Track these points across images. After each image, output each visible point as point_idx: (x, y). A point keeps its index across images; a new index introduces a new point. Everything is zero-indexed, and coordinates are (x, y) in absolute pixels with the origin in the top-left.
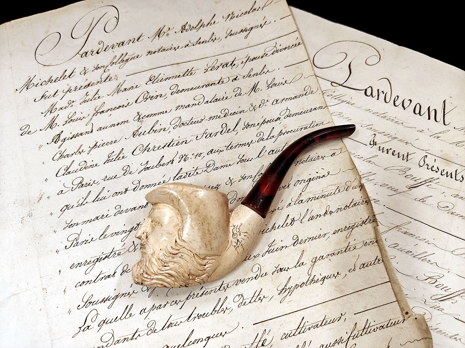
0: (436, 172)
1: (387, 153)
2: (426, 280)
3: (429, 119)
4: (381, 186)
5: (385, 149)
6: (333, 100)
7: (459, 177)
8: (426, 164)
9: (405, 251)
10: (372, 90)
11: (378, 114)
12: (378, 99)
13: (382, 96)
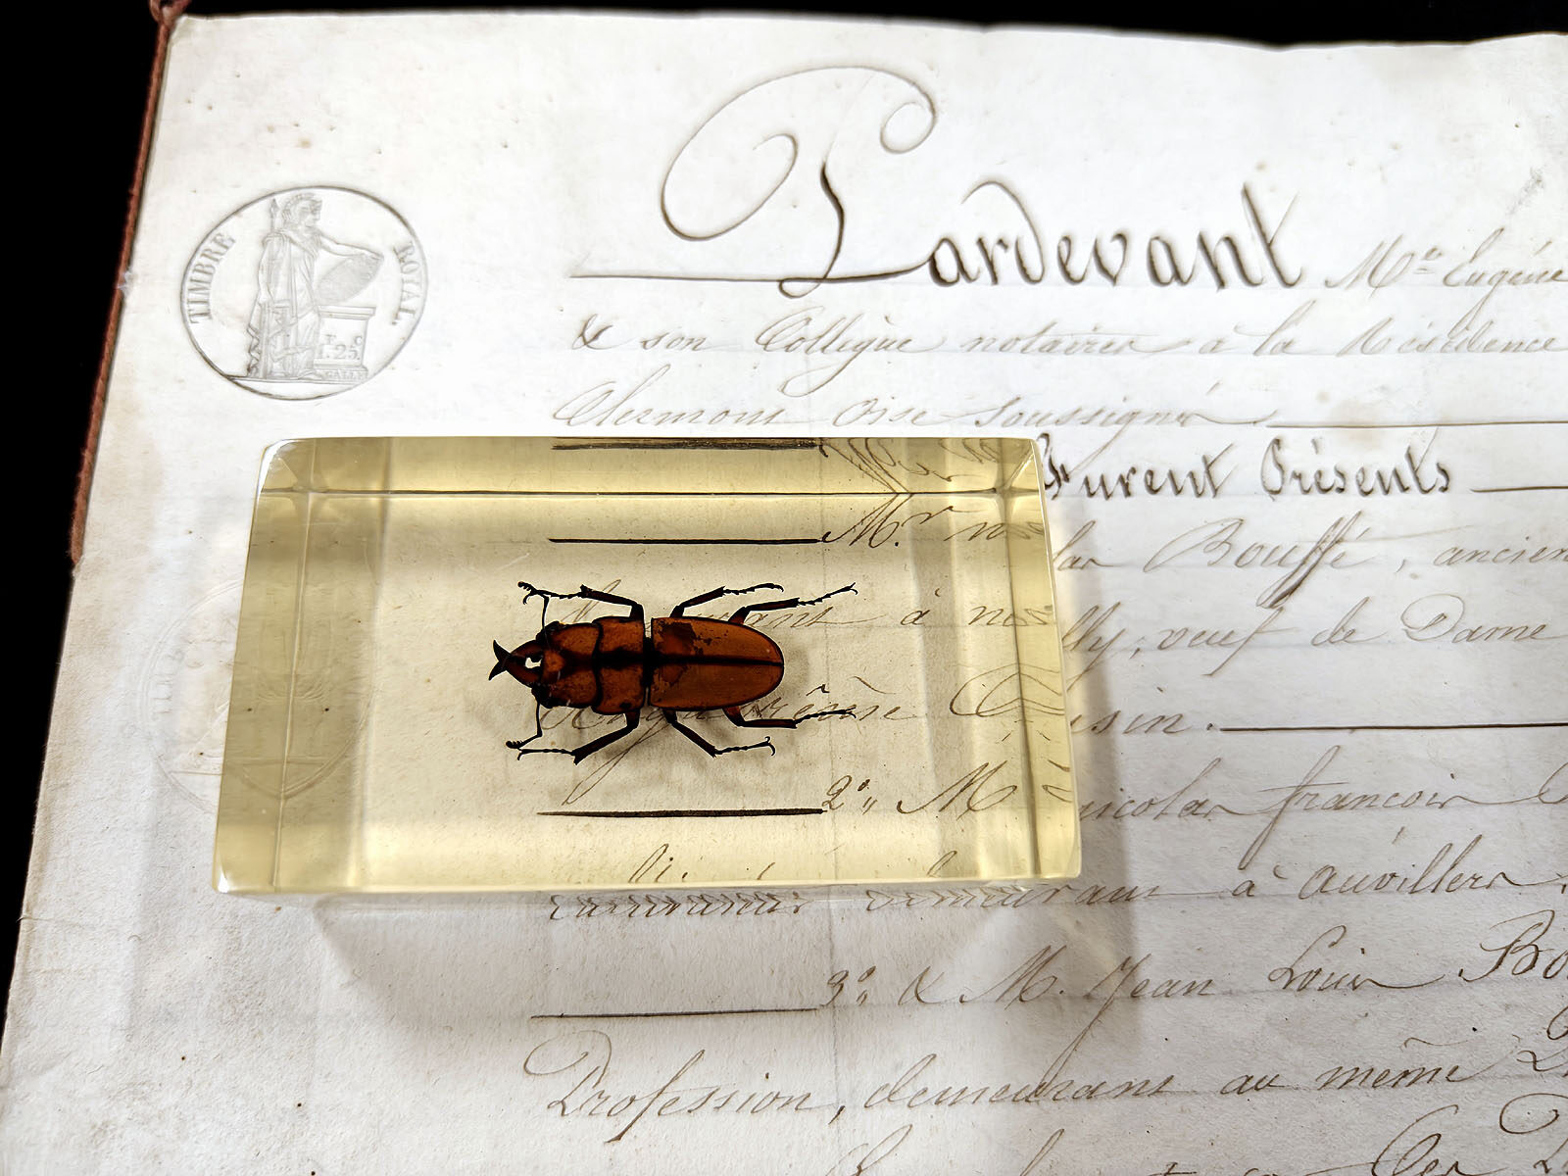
0: (1341, 490)
1: (1128, 494)
2: (1497, 967)
3: (1222, 283)
4: (1160, 647)
5: (1113, 483)
6: (817, 356)
7: (1430, 476)
8: (1288, 475)
9: (1368, 882)
10: (957, 254)
11: (1021, 344)
12: (995, 279)
13: (1005, 261)
